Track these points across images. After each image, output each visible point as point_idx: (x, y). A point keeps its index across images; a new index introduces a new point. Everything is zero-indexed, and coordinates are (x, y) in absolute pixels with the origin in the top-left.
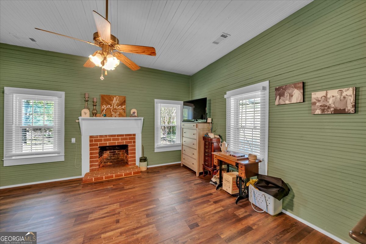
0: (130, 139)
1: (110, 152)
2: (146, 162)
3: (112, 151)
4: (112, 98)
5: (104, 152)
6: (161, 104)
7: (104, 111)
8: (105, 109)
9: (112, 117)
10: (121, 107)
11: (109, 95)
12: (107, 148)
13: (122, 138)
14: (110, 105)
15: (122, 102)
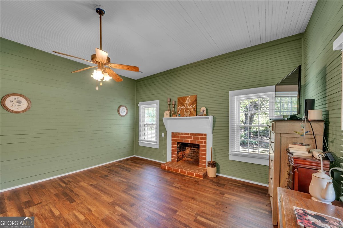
0: (201, 138)
1: (191, 149)
2: (216, 168)
3: (192, 148)
4: (185, 99)
5: (187, 148)
6: (237, 96)
7: (179, 111)
8: (180, 110)
9: (184, 116)
10: (192, 106)
11: (183, 97)
12: (189, 145)
13: (194, 137)
14: (184, 105)
15: (193, 101)
